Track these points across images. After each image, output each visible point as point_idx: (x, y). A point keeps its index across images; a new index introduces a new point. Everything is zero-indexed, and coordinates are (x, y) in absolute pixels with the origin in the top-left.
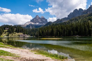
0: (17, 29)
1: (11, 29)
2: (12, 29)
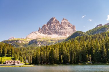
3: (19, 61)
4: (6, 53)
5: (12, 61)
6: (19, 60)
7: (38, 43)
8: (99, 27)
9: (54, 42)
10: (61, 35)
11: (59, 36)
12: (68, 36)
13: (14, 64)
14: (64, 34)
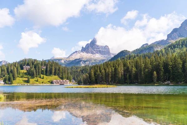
0: (47, 68)
1: (35, 67)
2: (37, 69)
3: (67, 81)
5: (60, 81)
6: (68, 79)
7: (81, 63)
8: (145, 46)
9: (98, 62)
10: (105, 54)
11: (103, 56)
12: (112, 56)
13: (62, 84)
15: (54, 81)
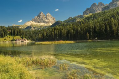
2: (5, 32)
4: (16, 33)
5: (21, 39)
6: (26, 38)
7: (32, 28)
8: (70, 18)
9: (42, 28)
10: (46, 23)
11: (45, 24)
12: (51, 24)
14: (48, 22)
15: (17, 39)
